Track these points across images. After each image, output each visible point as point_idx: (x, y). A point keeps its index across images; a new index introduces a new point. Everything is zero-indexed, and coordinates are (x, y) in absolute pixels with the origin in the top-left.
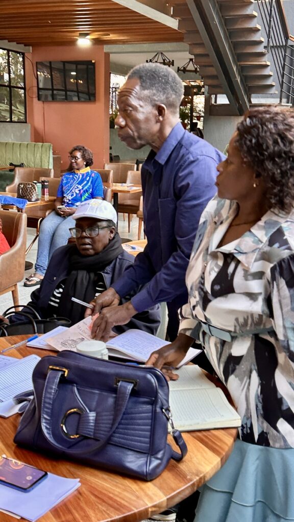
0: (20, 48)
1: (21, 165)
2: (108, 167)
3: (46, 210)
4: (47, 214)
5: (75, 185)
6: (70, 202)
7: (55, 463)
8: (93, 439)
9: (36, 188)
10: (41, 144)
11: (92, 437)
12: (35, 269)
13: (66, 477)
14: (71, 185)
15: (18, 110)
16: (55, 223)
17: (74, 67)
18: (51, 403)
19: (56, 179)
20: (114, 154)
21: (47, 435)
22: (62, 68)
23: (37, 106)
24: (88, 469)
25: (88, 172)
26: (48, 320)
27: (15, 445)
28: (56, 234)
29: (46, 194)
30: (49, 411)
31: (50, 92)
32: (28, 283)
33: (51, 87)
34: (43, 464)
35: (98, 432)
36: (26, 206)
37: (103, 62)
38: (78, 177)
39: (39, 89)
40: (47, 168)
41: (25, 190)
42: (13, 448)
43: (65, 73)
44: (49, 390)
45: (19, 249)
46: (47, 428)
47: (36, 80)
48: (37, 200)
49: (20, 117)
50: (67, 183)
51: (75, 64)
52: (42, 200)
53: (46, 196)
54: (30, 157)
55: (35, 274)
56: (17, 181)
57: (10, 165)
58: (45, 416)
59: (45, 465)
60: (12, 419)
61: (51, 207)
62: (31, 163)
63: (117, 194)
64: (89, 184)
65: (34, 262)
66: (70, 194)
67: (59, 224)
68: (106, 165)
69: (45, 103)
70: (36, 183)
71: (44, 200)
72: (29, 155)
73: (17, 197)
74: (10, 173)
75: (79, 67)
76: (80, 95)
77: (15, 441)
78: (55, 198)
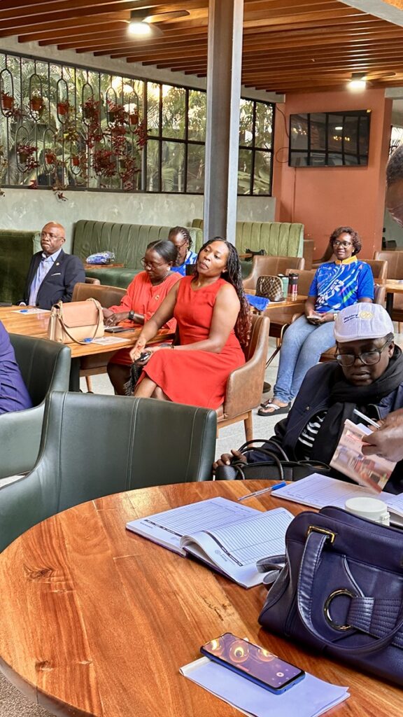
0: (271, 97)
1: (261, 253)
2: (380, 256)
3: (293, 314)
4: (294, 319)
5: (334, 280)
6: (326, 304)
7: (313, 660)
8: (369, 635)
9: (282, 284)
10: (289, 224)
11: (368, 632)
12: (274, 392)
13: (330, 683)
14: (329, 280)
15: (260, 179)
16: (304, 332)
17: (340, 119)
18: (312, 576)
19: (306, 271)
20: (388, 239)
21: (305, 621)
22: (325, 122)
23: (287, 173)
24: (359, 676)
25: (354, 263)
26: (298, 463)
27: (260, 626)
28: (305, 347)
29: (294, 292)
30: (309, 587)
31: (306, 155)
32: (264, 411)
33: (306, 148)
34: (299, 658)
35: (375, 626)
36: (266, 308)
37: (383, 111)
38: (339, 269)
39: (291, 151)
40: (294, 256)
41: (267, 285)
42: (258, 630)
43: (327, 128)
44: (309, 559)
45: (257, 365)
46: (304, 609)
47: (288, 139)
48: (282, 299)
49: (262, 188)
50: (323, 278)
51: (341, 115)
52: (288, 300)
53: (293, 295)
54: (274, 242)
55: (273, 400)
56: (255, 274)
57: (247, 252)
58: (303, 593)
59: (301, 661)
60: (254, 591)
61: (300, 310)
62: (274, 250)
63: (393, 294)
64: (355, 279)
65: (272, 384)
66: (327, 293)
67: (310, 333)
68: (377, 254)
69: (297, 169)
70: (281, 277)
71: (291, 300)
72: (272, 240)
73: (256, 295)
74: (246, 262)
75: (348, 119)
76: (346, 157)
77: (260, 621)
78: (306, 297)
